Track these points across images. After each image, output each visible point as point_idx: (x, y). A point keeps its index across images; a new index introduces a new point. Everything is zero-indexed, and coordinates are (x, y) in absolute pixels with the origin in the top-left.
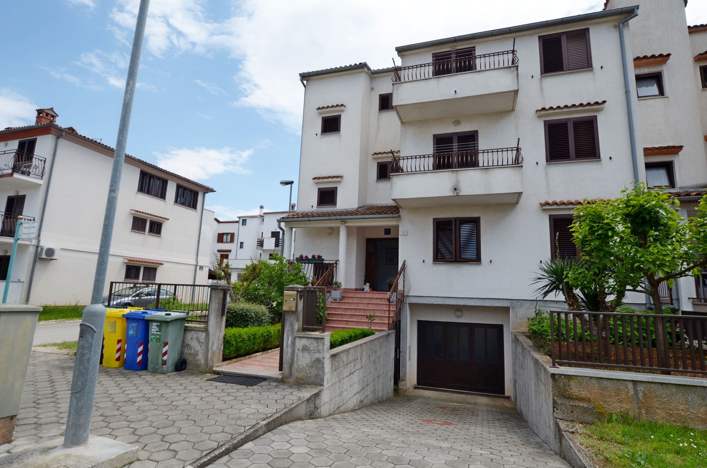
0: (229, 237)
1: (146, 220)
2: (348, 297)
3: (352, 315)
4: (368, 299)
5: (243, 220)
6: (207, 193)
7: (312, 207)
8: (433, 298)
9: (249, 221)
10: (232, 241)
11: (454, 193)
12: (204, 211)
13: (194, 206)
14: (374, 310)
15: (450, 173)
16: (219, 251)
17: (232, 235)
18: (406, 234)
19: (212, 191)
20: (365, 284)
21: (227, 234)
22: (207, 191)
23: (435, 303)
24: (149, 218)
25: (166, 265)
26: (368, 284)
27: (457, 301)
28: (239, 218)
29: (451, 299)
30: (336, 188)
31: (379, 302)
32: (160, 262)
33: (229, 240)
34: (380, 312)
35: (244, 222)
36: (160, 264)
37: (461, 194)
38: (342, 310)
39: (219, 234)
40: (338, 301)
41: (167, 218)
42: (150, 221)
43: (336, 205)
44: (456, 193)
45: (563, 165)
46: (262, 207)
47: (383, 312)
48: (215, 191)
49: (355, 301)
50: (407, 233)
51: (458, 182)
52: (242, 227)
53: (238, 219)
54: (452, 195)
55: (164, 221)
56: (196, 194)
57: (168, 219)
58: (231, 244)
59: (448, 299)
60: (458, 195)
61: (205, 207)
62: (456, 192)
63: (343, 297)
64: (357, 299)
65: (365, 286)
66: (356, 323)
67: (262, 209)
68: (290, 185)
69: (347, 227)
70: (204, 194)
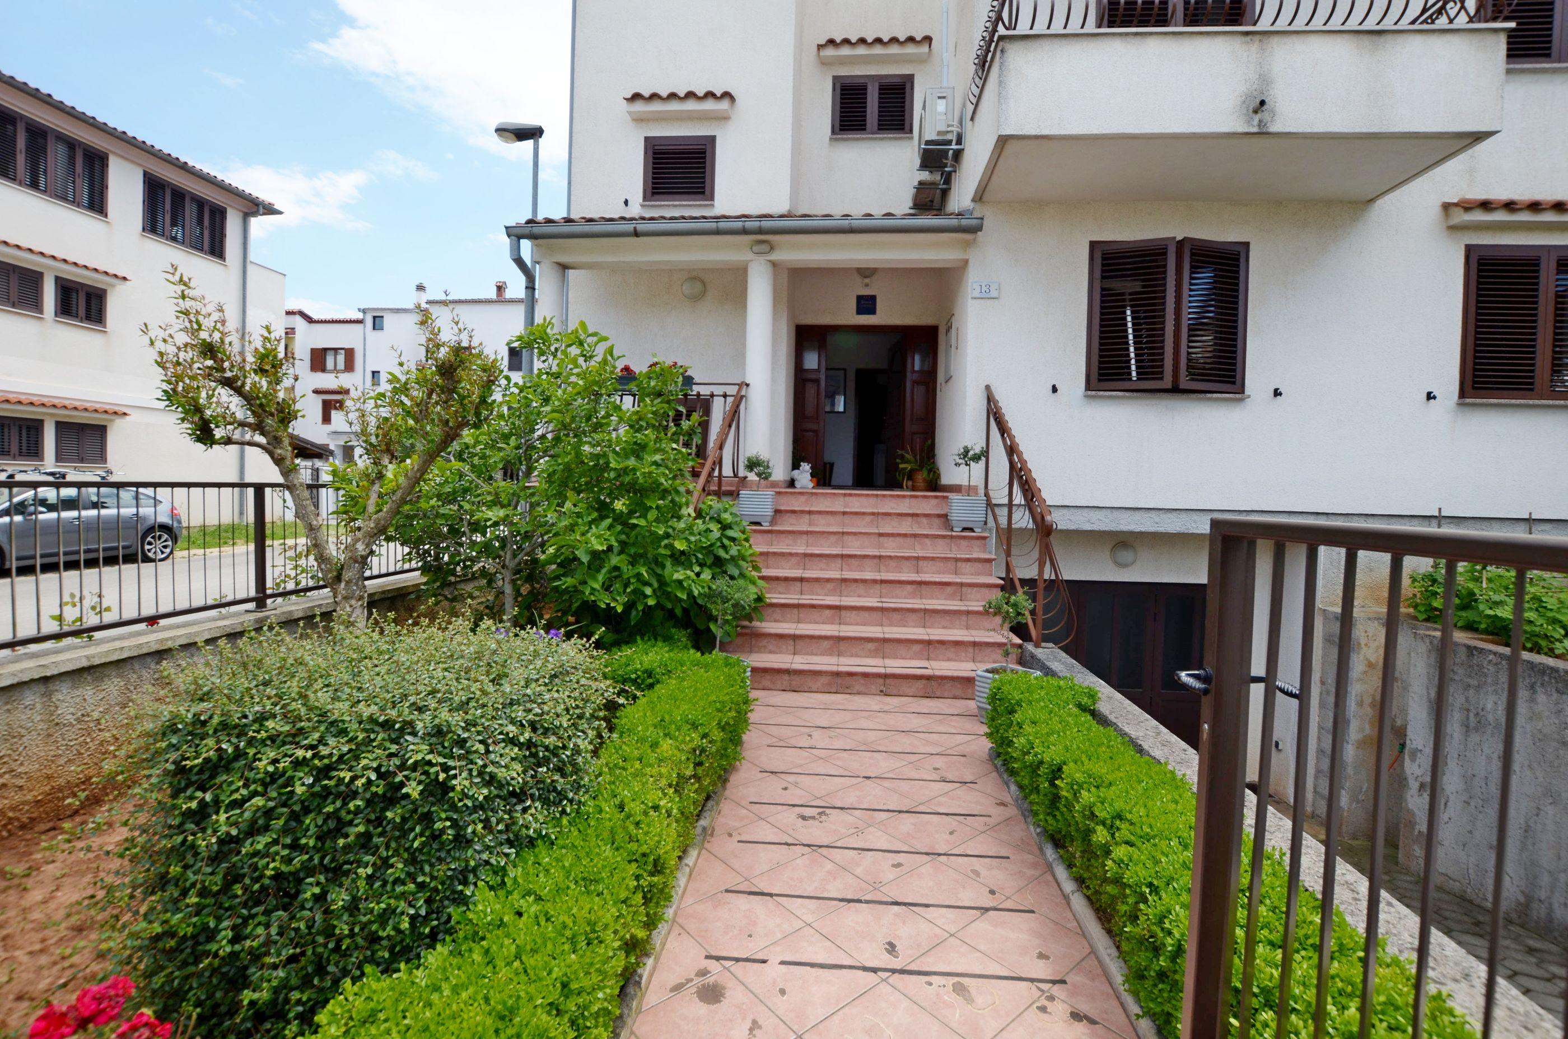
0: (341, 358)
1: (40, 275)
2: (794, 512)
3: (844, 580)
4: (868, 518)
5: (374, 317)
6: (255, 214)
7: (626, 203)
8: (1080, 511)
9: (388, 320)
10: (349, 366)
11: (1249, 122)
12: (250, 268)
13: (216, 250)
14: (918, 558)
15: (1237, 43)
16: (316, 392)
17: (350, 354)
18: (994, 293)
19: (270, 210)
20: (795, 466)
21: (336, 350)
22: (255, 209)
23: (1087, 527)
24: (50, 268)
25: (134, 417)
26: (806, 467)
27: (1157, 519)
28: (364, 311)
29: (1138, 515)
30: (712, 139)
31: (906, 527)
32: (117, 409)
33: (341, 365)
34: (940, 564)
35: (377, 323)
36: (115, 413)
37: (1274, 128)
38: (794, 560)
39: (312, 350)
40: (766, 526)
41: (121, 274)
42: (58, 279)
43: (712, 198)
44: (1256, 122)
45: (1526, 78)
46: (420, 288)
47: (951, 565)
48: (280, 213)
49: (821, 524)
50: (999, 289)
51: (1265, 80)
52: (372, 335)
53: (360, 316)
54: (1240, 130)
55: (113, 286)
56: (219, 215)
57: (125, 279)
58: (346, 375)
59: (1129, 513)
60: (1262, 133)
61: (252, 256)
62: (1256, 118)
63: (777, 512)
64: (830, 519)
65: (796, 472)
66: (876, 615)
67: (422, 293)
68: (530, 143)
69: (774, 264)
70: (246, 216)
